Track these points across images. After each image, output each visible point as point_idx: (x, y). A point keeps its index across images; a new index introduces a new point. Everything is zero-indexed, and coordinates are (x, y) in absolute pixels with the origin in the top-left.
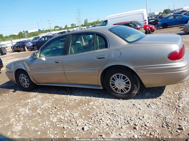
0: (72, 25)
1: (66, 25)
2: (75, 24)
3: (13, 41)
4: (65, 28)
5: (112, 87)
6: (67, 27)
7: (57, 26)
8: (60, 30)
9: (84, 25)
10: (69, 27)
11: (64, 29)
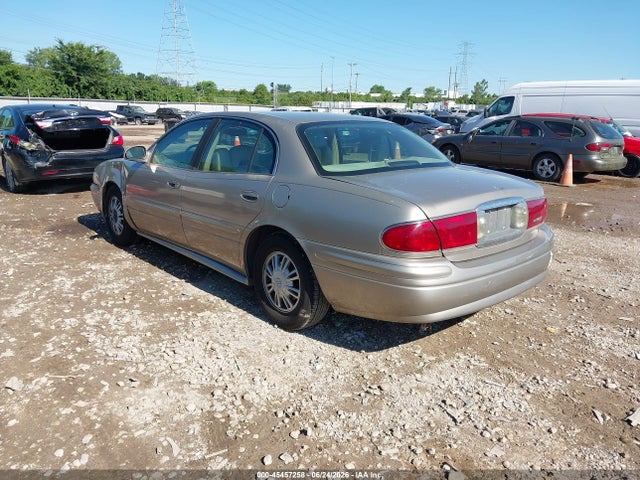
0: (429, 91)
1: (409, 89)
2: (439, 91)
3: (229, 107)
4: (401, 97)
5: (266, 286)
6: (411, 95)
7: (379, 85)
8: (385, 101)
9: (469, 97)
10: (418, 96)
11: (397, 100)
